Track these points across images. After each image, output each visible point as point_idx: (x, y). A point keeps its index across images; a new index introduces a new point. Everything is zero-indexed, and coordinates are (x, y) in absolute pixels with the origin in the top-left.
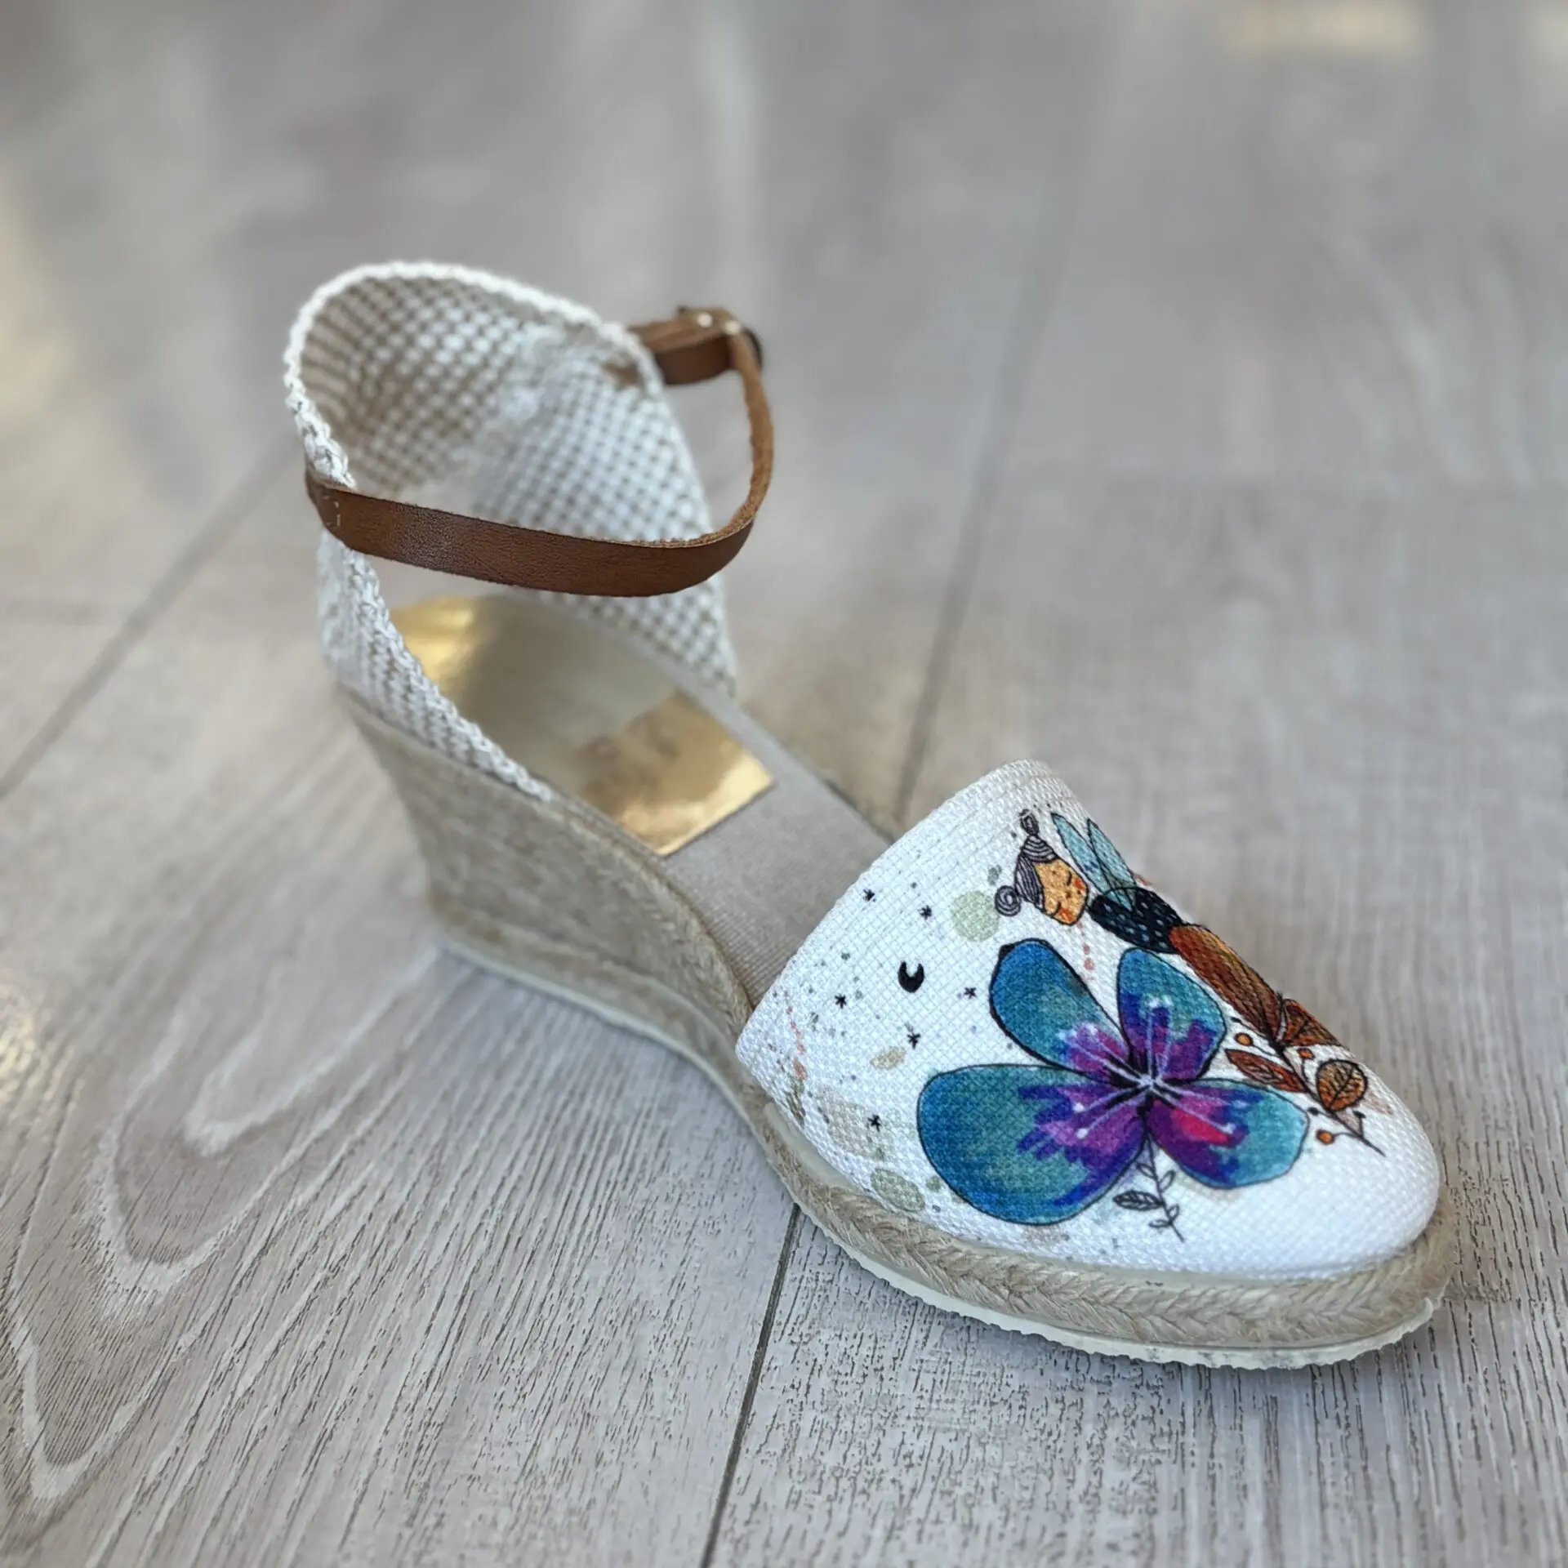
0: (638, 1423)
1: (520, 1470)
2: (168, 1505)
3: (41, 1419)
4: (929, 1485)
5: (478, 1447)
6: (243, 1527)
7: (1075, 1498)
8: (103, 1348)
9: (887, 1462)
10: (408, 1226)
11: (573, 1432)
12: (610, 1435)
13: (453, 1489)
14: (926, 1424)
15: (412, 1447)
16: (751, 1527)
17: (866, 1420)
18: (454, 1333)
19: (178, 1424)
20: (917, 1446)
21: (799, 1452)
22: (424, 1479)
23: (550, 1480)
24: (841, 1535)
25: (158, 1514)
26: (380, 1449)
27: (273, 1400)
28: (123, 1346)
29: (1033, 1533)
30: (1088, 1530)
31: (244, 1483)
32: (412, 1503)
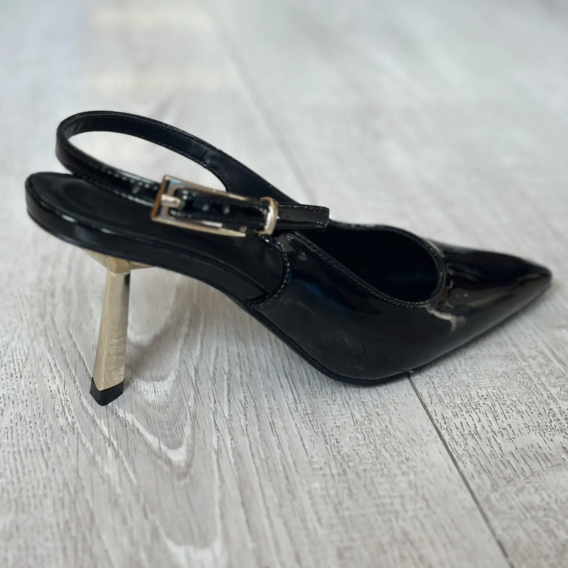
0: (383, 402)
1: (352, 422)
2: (230, 454)
3: (155, 436)
4: (497, 403)
5: (332, 417)
6: (264, 455)
7: (547, 399)
8: (159, 411)
9: (477, 399)
10: (246, 357)
11: (362, 407)
12: (376, 407)
13: (333, 431)
14: (481, 387)
15: (308, 422)
16: (447, 424)
17: (460, 388)
18: (293, 387)
19: (211, 429)
20: (484, 392)
21: (445, 401)
22: (320, 430)
23: (366, 423)
24: (480, 421)
25: (229, 457)
26: (296, 424)
27: (242, 416)
28: (167, 410)
29: (542, 411)
30: (559, 407)
31: (253, 442)
32: (323, 438)
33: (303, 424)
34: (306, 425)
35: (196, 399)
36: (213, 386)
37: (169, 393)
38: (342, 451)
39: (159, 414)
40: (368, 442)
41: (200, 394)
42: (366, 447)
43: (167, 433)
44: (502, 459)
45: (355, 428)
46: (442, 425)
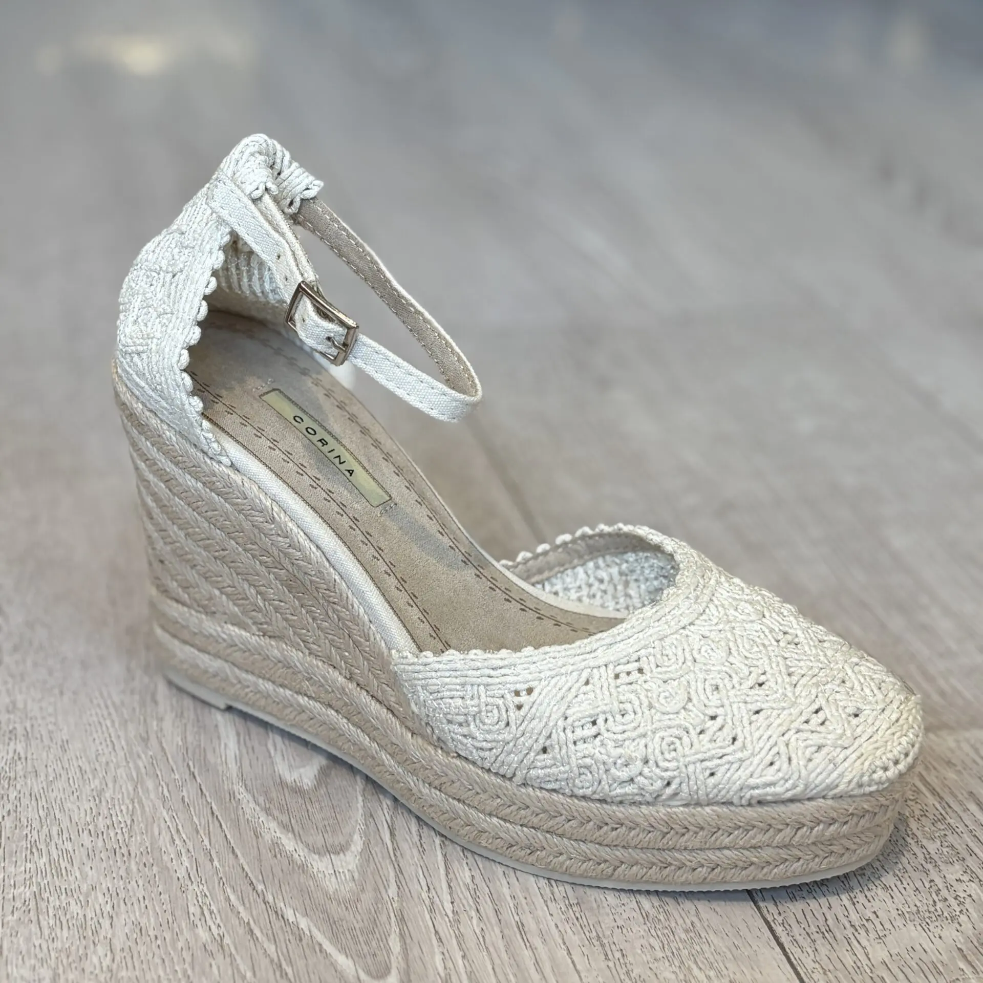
33: (566, 923)
34: (572, 926)
35: (399, 883)
36: (421, 861)
37: (356, 875)
38: (632, 971)
39: (346, 913)
40: (669, 954)
41: (403, 874)
42: (667, 964)
43: (366, 951)
44: (871, 975)
45: (647, 929)
46: (775, 917)
